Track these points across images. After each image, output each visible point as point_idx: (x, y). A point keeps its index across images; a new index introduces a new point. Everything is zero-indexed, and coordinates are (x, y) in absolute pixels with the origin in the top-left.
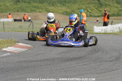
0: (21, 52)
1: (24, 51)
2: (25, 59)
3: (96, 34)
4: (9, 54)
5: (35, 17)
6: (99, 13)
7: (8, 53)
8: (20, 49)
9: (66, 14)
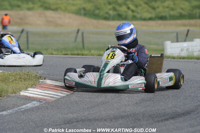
0: (58, 100)
1: (64, 97)
2: (75, 115)
3: (180, 58)
4: (36, 104)
5: (21, 19)
6: (151, 13)
7: (34, 102)
8: (53, 93)
9: (85, 15)
